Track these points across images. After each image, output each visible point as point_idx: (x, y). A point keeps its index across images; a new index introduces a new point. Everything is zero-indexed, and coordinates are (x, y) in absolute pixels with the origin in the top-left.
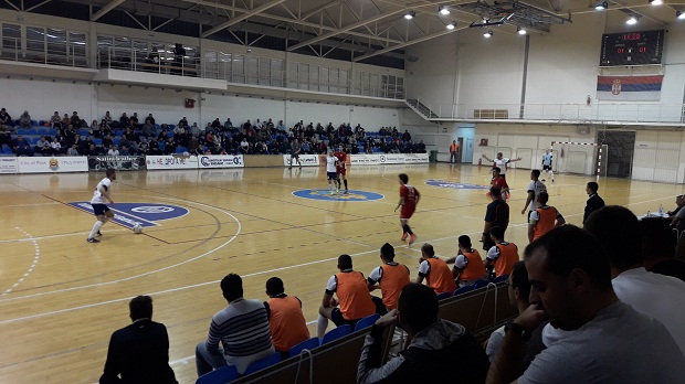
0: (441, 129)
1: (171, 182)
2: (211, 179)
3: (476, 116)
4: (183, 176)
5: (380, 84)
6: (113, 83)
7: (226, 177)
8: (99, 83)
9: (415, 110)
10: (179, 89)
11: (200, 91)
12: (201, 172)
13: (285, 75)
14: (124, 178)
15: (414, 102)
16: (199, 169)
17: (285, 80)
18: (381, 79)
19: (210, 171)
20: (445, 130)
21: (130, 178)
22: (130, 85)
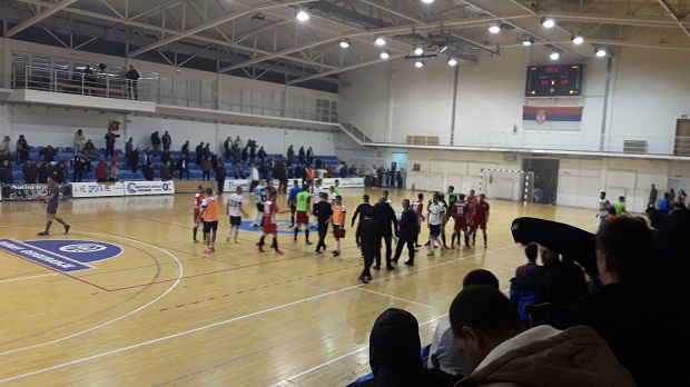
0: (375, 154)
3: (409, 142)
5: (314, 108)
6: (29, 104)
7: (156, 204)
8: (13, 104)
9: (349, 134)
10: (102, 111)
11: (125, 113)
12: (127, 199)
13: (216, 97)
15: (348, 126)
16: (125, 196)
17: (216, 101)
18: (314, 103)
19: (137, 198)
20: (379, 155)
22: (49, 106)
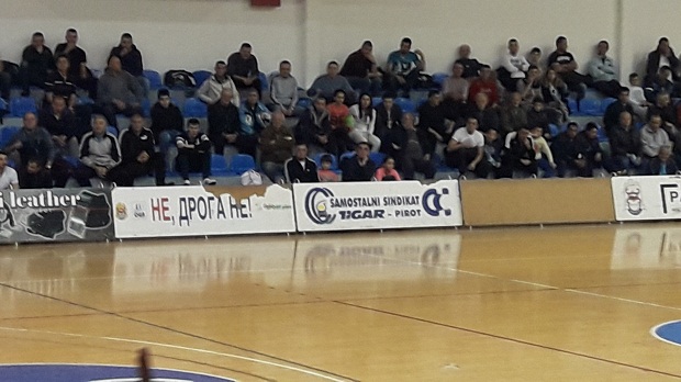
1: (198, 286)
2: (341, 275)
4: (239, 264)
7: (394, 264)
12: (306, 245)
14: (36, 270)
16: (298, 233)
19: (338, 244)
21: (56, 270)
